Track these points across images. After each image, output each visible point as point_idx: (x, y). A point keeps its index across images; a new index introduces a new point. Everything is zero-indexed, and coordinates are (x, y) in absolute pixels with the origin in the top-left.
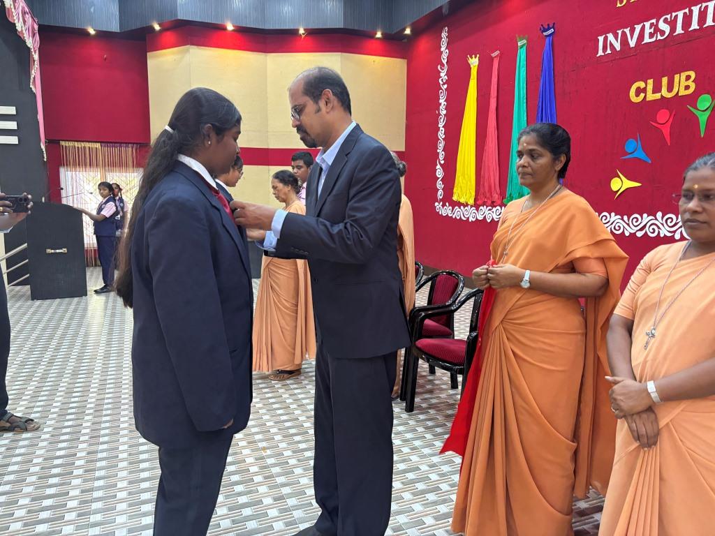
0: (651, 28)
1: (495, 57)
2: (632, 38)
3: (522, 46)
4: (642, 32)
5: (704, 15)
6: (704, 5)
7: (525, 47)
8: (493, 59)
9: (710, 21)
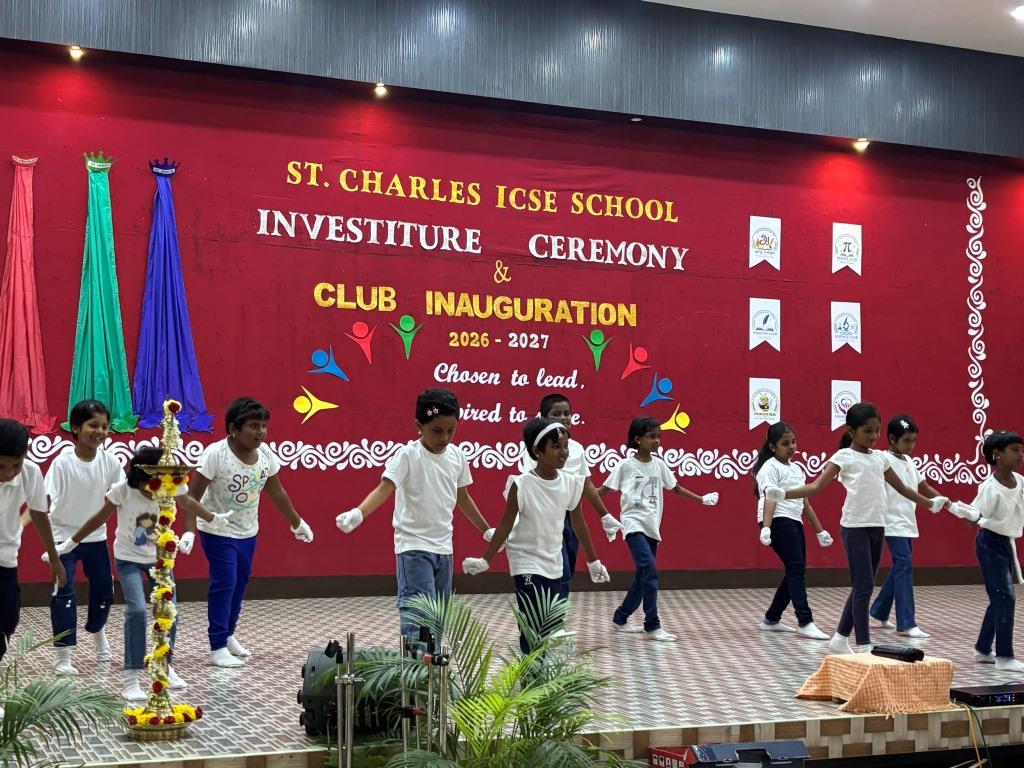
0: (337, 225)
1: (25, 165)
2: (312, 228)
3: (96, 171)
4: (325, 225)
5: (400, 233)
6: (400, 223)
7: (105, 175)
8: (13, 166)
9: (407, 242)
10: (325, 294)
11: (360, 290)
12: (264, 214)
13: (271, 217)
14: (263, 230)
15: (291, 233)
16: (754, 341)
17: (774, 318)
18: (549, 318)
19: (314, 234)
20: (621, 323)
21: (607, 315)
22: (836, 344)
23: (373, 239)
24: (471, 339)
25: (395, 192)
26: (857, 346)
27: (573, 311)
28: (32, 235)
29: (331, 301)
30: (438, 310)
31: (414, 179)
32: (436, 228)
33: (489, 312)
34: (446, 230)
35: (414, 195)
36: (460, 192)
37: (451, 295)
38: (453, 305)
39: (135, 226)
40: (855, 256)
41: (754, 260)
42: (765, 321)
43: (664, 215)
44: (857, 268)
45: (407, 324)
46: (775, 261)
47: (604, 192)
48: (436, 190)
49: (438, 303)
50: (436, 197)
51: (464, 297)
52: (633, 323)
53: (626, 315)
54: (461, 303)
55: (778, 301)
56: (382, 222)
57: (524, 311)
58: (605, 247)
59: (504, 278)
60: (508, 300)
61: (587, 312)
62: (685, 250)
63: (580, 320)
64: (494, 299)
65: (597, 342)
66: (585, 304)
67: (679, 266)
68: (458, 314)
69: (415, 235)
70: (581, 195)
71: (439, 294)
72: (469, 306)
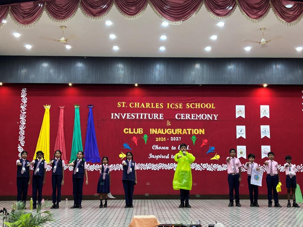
0: (129, 115)
1: (62, 108)
2: (123, 116)
3: (77, 108)
4: (126, 115)
5: (144, 116)
6: (144, 114)
7: (79, 109)
8: (60, 108)
9: (145, 118)
10: (126, 131)
11: (134, 129)
12: (112, 114)
13: (114, 115)
14: (112, 118)
15: (119, 118)
16: (238, 136)
17: (244, 130)
18: (181, 133)
19: (124, 118)
20: (200, 134)
21: (196, 132)
22: (262, 136)
23: (137, 118)
24: (161, 139)
25: (143, 107)
26: (269, 136)
27: (187, 131)
28: (63, 122)
29: (128, 132)
30: (153, 133)
31: (147, 104)
32: (152, 114)
33: (166, 133)
34: (155, 114)
35: (147, 107)
36: (158, 106)
37: (156, 129)
38: (157, 132)
39: (85, 119)
40: (267, 113)
41: (237, 116)
42: (241, 131)
43: (211, 107)
44: (268, 116)
45: (146, 136)
46: (244, 116)
47: (195, 102)
48: (152, 106)
49: (153, 131)
50: (152, 107)
51: (159, 129)
52: (204, 133)
53: (202, 131)
54: (159, 131)
55: (245, 126)
56: (139, 114)
57: (174, 132)
58: (196, 115)
59: (169, 124)
60: (170, 129)
61: (191, 131)
62: (217, 115)
63: (189, 133)
64: (167, 130)
65: (194, 139)
66: (191, 129)
67: (216, 119)
68: (158, 133)
69: (147, 116)
70: (189, 104)
71: (153, 129)
72: (161, 131)
